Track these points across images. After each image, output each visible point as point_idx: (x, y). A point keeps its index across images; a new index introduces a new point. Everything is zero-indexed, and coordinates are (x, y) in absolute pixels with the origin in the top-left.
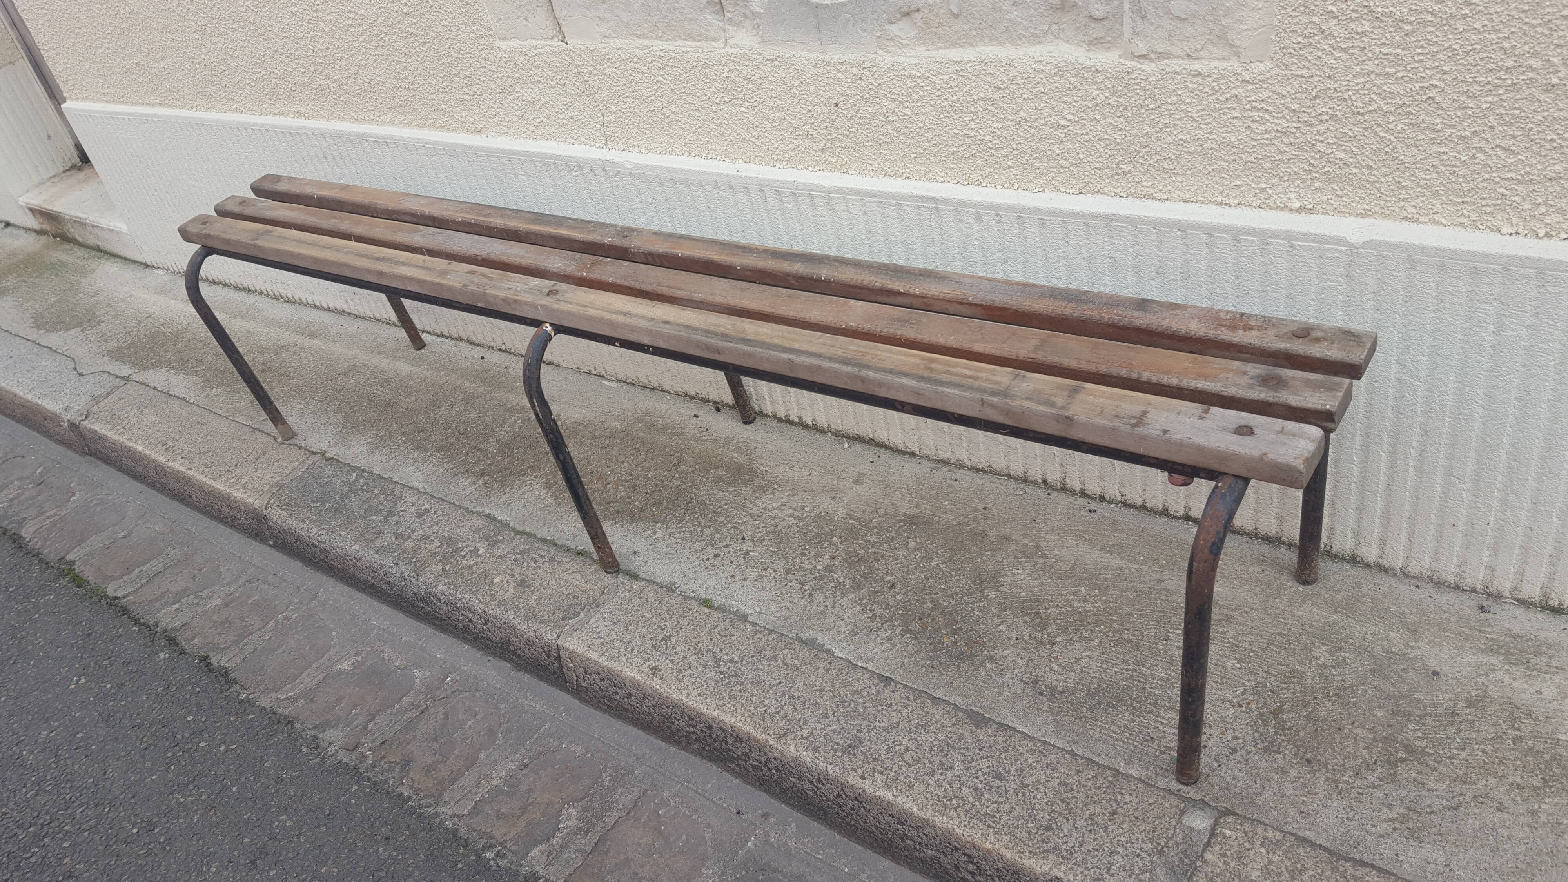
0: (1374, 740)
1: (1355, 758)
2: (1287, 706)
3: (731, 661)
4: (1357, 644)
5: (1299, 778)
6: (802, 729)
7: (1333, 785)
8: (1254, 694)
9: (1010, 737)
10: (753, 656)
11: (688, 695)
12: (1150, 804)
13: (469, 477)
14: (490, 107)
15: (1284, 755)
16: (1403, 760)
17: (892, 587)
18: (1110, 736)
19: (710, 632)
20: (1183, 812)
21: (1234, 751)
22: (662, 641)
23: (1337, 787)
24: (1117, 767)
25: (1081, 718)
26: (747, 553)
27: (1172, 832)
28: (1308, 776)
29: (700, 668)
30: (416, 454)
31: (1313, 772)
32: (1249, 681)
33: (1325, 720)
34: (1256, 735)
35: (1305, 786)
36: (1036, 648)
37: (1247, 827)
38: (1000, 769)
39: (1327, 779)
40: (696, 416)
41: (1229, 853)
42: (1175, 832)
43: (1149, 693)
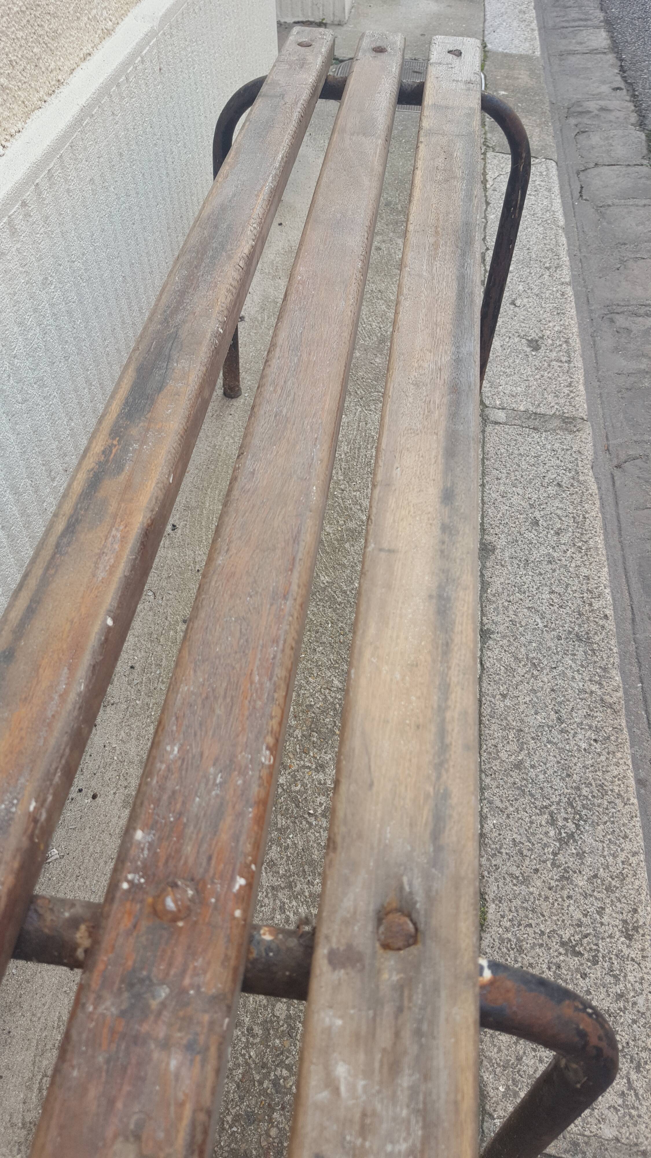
3: (553, 822)
6: (592, 692)
10: (532, 795)
11: (635, 854)
12: (498, 438)
19: (526, 881)
20: (497, 423)
22: (579, 954)
29: (589, 860)
37: (488, 395)
38: (528, 522)
41: (515, 401)
42: (514, 425)
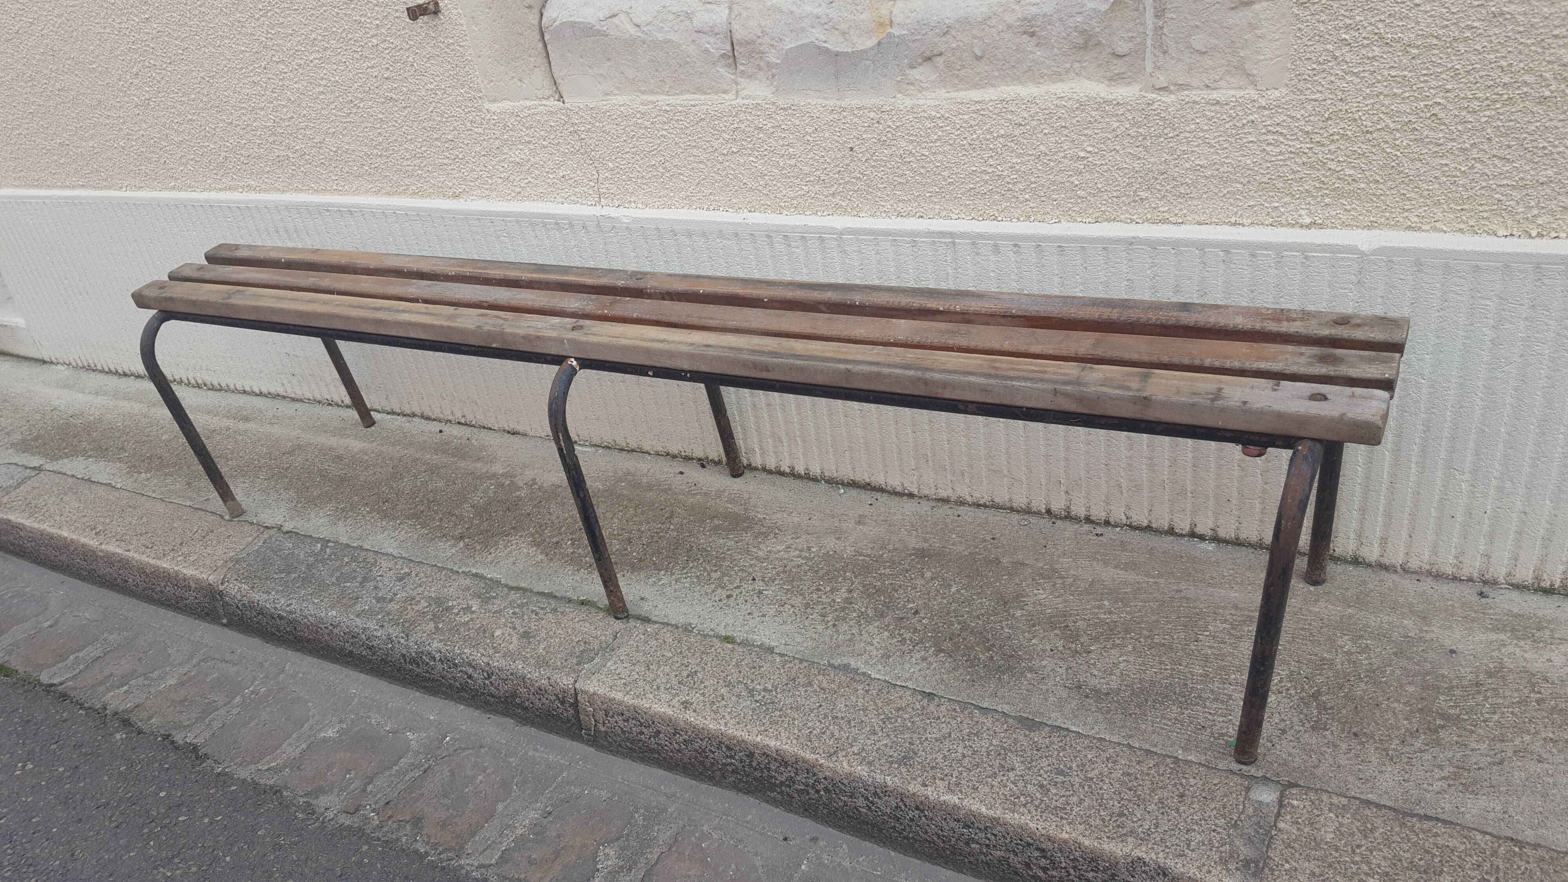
0: (1411, 711)
1: (1398, 728)
2: (1324, 689)
3: (765, 690)
4: (1376, 632)
5: (1350, 750)
6: (852, 746)
7: (1384, 753)
8: (1290, 681)
9: (1065, 737)
10: (787, 684)
11: (726, 724)
12: (1215, 785)
13: (448, 540)
14: (472, 170)
15: (1332, 731)
16: (1442, 727)
17: (916, 612)
18: (1163, 728)
19: (737, 665)
20: (1248, 789)
21: (1284, 731)
22: (688, 676)
23: (1388, 754)
24: (1176, 755)
25: (1130, 715)
26: (760, 592)
27: (1241, 807)
28: (1359, 748)
29: (734, 699)
30: (384, 523)
31: (1362, 744)
32: (1283, 670)
33: (1362, 698)
34: (1301, 716)
35: (1357, 756)
36: (1073, 656)
37: (1312, 796)
38: (1061, 766)
39: (1377, 748)
40: (681, 473)
41: (1300, 820)
42: (1244, 806)
43: (1192, 688)
